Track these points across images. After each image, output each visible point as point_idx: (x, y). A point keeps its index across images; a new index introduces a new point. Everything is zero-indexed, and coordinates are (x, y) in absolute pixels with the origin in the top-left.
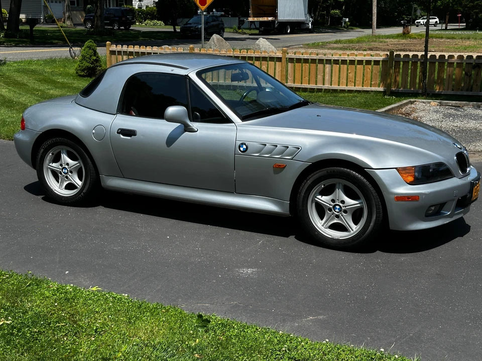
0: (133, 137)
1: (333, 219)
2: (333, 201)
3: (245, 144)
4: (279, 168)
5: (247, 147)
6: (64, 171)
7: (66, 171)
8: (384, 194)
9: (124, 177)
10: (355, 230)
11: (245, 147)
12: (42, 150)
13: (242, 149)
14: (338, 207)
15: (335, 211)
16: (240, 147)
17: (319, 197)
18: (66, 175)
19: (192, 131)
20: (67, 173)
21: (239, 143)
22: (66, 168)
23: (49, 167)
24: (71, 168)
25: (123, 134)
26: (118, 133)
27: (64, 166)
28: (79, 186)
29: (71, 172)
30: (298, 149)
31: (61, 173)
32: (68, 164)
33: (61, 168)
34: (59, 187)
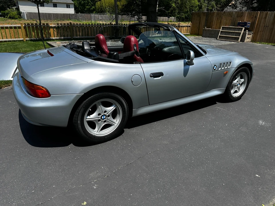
0: (161, 77)
1: (236, 89)
2: (237, 82)
4: (226, 73)
6: (103, 117)
7: (105, 117)
9: (149, 104)
14: (239, 84)
15: (237, 86)
18: (104, 120)
19: (193, 64)
21: (213, 66)
22: (104, 115)
23: (87, 120)
24: (109, 113)
25: (155, 77)
26: (151, 77)
27: (103, 114)
28: (115, 123)
29: (109, 116)
30: (231, 62)
31: (99, 120)
32: (105, 112)
33: (100, 116)
34: (96, 131)
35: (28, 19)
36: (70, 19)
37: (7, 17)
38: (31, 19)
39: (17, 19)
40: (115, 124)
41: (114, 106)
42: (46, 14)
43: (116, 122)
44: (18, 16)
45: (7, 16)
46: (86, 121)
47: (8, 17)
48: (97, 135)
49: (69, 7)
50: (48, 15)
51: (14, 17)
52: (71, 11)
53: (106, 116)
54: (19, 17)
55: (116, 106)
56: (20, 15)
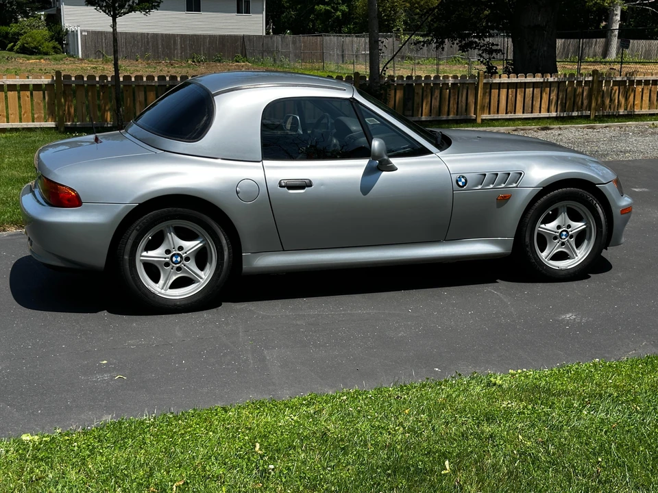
0: (306, 188)
1: (557, 248)
2: (559, 227)
3: (463, 177)
4: (504, 199)
5: (466, 180)
6: (174, 259)
7: (179, 259)
8: (613, 209)
9: (283, 249)
10: (580, 256)
11: (463, 180)
12: (135, 233)
13: (460, 184)
14: (564, 233)
15: (562, 239)
16: (457, 182)
17: (543, 226)
18: (178, 265)
19: (393, 169)
20: (181, 261)
21: (454, 177)
22: (179, 255)
23: (142, 258)
24: (188, 253)
25: (290, 187)
26: (281, 186)
27: (174, 252)
28: (201, 278)
29: (187, 259)
30: (521, 174)
31: (167, 264)
32: (181, 248)
33: (170, 256)
34: (161, 287)
35: (86, 56)
36: (245, 56)
37: (11, 50)
38: (98, 54)
39: (46, 54)
40: (201, 280)
41: (201, 240)
42: (155, 36)
43: (203, 277)
44: (51, 44)
45: (14, 46)
46: (141, 260)
47: (15, 48)
48: (159, 293)
49: (248, 12)
50: (163, 40)
51: (35, 48)
52: (254, 24)
53: (181, 257)
54: (54, 48)
55: (205, 240)
56: (60, 41)
